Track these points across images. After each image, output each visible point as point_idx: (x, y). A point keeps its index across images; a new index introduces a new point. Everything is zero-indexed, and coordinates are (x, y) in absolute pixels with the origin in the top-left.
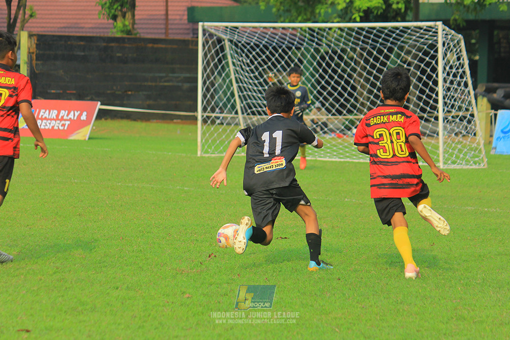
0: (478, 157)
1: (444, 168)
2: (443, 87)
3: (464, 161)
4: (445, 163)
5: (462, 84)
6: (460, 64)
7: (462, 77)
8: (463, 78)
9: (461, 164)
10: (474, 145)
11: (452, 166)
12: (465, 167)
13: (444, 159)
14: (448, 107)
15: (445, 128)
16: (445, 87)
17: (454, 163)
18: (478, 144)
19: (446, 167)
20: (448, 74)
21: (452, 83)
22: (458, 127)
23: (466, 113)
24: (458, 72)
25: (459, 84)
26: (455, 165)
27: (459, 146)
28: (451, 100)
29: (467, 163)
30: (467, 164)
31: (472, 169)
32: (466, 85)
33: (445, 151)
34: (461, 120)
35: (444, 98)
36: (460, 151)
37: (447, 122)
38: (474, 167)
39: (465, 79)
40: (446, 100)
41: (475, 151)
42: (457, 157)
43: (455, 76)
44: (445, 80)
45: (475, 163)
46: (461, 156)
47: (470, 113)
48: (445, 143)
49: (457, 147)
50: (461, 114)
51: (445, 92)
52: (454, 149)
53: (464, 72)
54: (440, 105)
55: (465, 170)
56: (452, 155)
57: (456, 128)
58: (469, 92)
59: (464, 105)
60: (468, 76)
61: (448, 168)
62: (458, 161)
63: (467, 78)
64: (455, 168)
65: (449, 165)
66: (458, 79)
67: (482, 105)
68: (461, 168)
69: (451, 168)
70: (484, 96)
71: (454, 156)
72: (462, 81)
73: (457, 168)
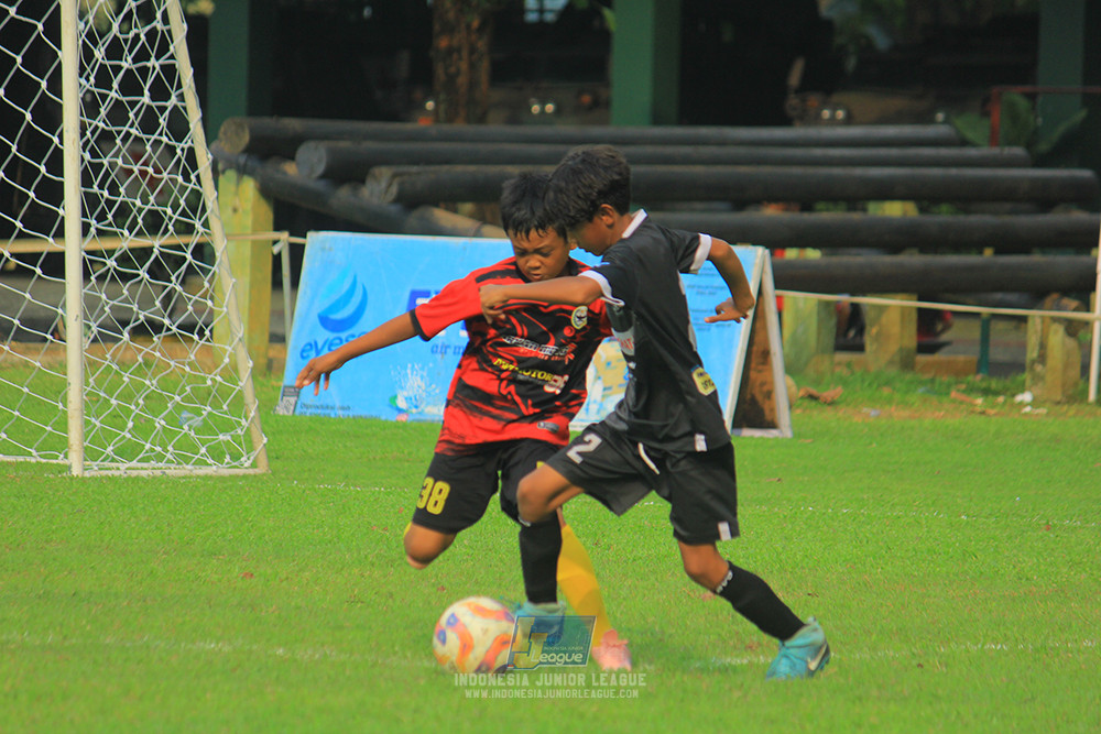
0: (228, 427)
1: (87, 474)
2: (83, 134)
3: (170, 448)
4: (89, 454)
5: (163, 122)
6: (152, 35)
7: (160, 92)
8: (168, 97)
9: (160, 458)
10: (213, 379)
11: (122, 468)
12: (173, 471)
13: (85, 436)
14: (101, 218)
15: (90, 305)
16: (88, 133)
17: (127, 452)
18: (232, 372)
19: (95, 471)
20: (103, 80)
21: (118, 114)
22: (146, 303)
23: (181, 240)
24: (144, 72)
25: (149, 124)
26: (134, 463)
27: (150, 383)
28: (114, 190)
29: (186, 452)
30: (182, 460)
31: (208, 478)
32: (179, 127)
33: (92, 403)
34: (157, 272)
35: (86, 180)
36: (155, 402)
37: (101, 278)
38: (212, 469)
39: (173, 100)
40: (95, 189)
41: (216, 405)
42: (143, 428)
43: (131, 86)
44: (90, 106)
45: (217, 454)
46: (160, 423)
47: (194, 240)
48: (89, 366)
49: (140, 387)
50: (156, 243)
51: (87, 156)
52: (128, 397)
53: (170, 71)
54: (71, 209)
55: (174, 482)
56: (117, 419)
57: (135, 308)
58: (191, 151)
59: (169, 211)
60: (185, 89)
61: (104, 473)
62: (148, 446)
63: (181, 97)
64: (134, 473)
65: (106, 464)
66: (146, 99)
67: (235, 210)
68: (158, 473)
69: (116, 473)
70: (242, 171)
71: (130, 424)
72: (162, 109)
73: (144, 473)
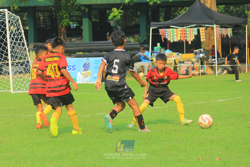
3: (25, 89)
4: (14, 90)
5: (21, 44)
6: (19, 33)
7: (21, 40)
9: (23, 90)
11: (18, 92)
12: (25, 92)
13: (13, 88)
14: (13, 58)
15: (13, 70)
16: (11, 46)
17: (19, 89)
19: (14, 92)
20: (13, 39)
21: (15, 44)
22: (20, 69)
23: (24, 60)
24: (18, 38)
25: (19, 45)
26: (20, 91)
27: (21, 80)
28: (15, 54)
32: (23, 45)
33: (14, 83)
34: (21, 65)
35: (11, 53)
36: (22, 82)
37: (14, 66)
42: (21, 86)
43: (17, 40)
44: (11, 43)
46: (23, 85)
47: (26, 60)
48: (13, 78)
50: (21, 61)
51: (11, 49)
52: (18, 82)
53: (22, 37)
54: (9, 57)
56: (17, 85)
57: (19, 70)
58: (25, 48)
59: (23, 56)
60: (24, 40)
61: (16, 92)
62: (21, 88)
63: (23, 41)
64: (20, 92)
65: (16, 91)
66: (19, 41)
67: (32, 56)
68: (23, 92)
69: (17, 92)
70: (33, 50)
71: (19, 86)
72: (21, 43)
73: (21, 92)
